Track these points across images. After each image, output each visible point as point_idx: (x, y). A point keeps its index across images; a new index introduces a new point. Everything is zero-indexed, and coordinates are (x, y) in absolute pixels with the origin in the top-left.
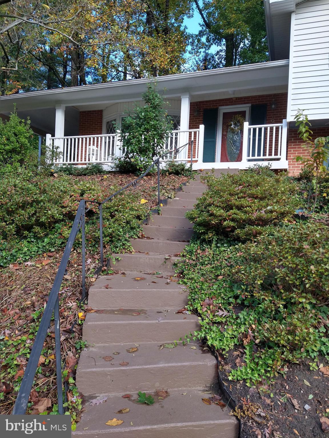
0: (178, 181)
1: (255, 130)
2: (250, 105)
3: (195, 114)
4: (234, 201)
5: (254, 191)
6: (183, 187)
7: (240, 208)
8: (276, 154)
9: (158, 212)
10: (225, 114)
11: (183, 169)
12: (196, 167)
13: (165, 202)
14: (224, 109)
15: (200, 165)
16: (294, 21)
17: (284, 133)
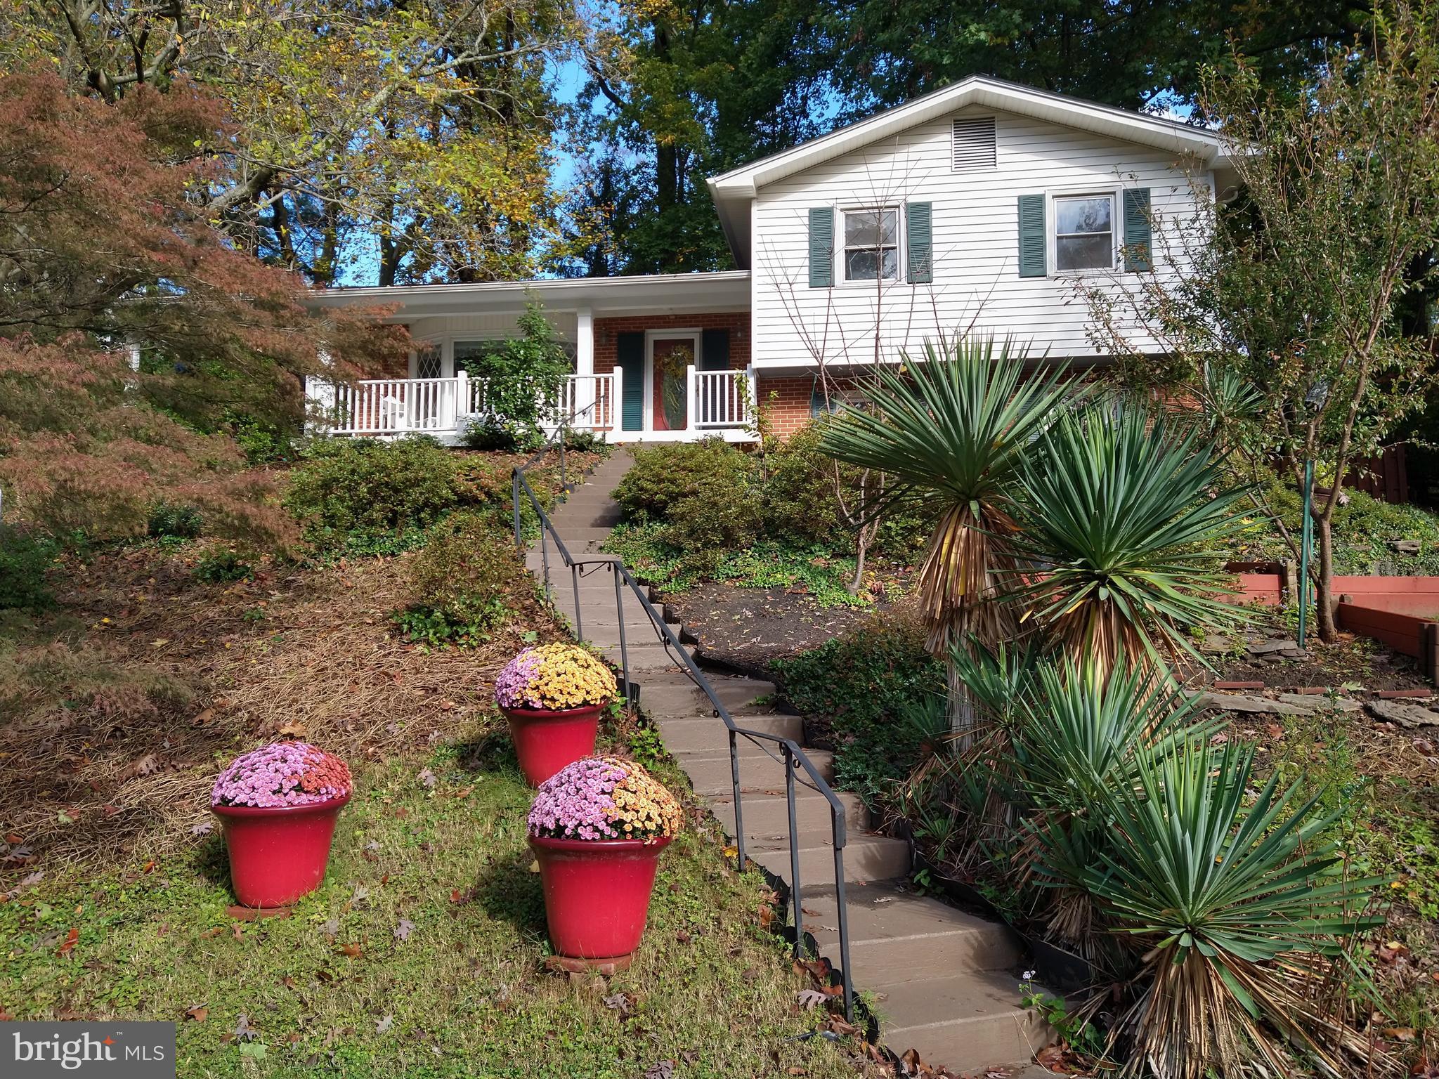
0: (585, 460)
1: (705, 379)
2: (700, 329)
3: (604, 340)
4: (665, 474)
5: (688, 463)
6: (594, 469)
7: (672, 481)
8: (741, 418)
9: (564, 500)
10: (655, 342)
11: (590, 442)
12: (611, 439)
13: (571, 487)
14: (653, 335)
15: (617, 435)
16: (756, 212)
17: (751, 384)
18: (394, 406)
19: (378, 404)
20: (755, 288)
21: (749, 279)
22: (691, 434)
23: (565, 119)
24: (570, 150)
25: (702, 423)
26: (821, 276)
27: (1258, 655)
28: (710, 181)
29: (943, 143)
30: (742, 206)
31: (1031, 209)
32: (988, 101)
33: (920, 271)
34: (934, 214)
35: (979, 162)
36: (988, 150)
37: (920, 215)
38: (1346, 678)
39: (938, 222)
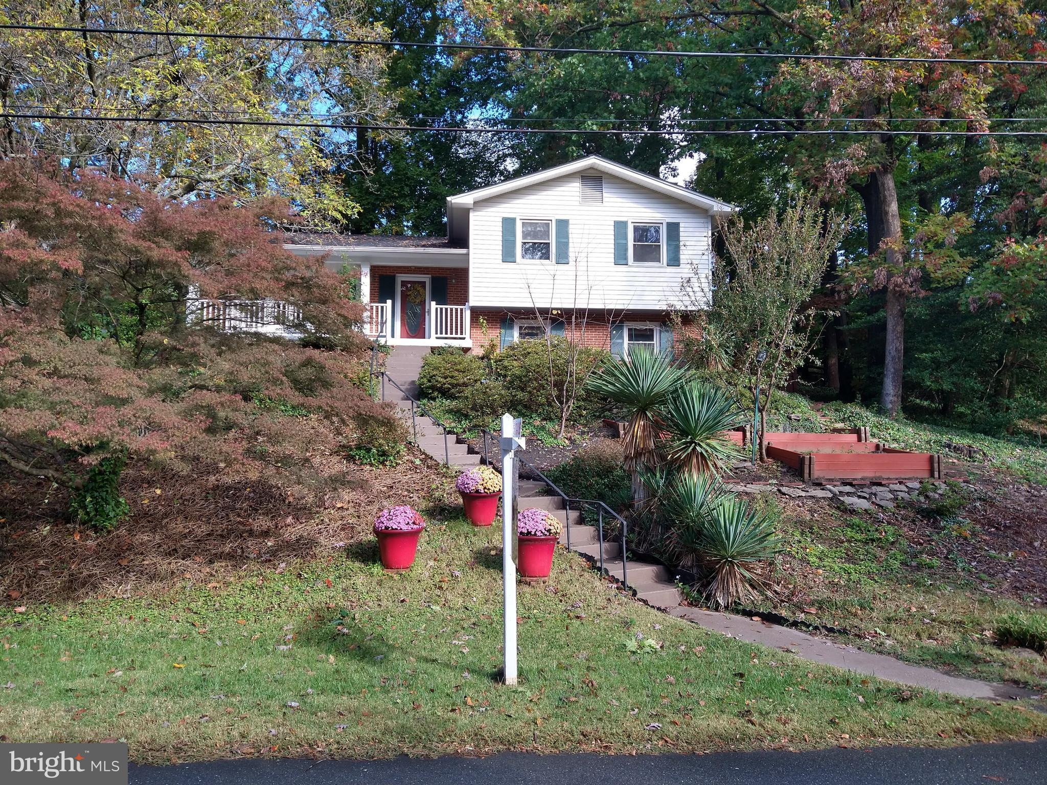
1: (441, 309)
2: (430, 276)
5: (459, 367)
7: (452, 377)
8: (462, 333)
10: (404, 283)
12: (391, 342)
14: (401, 278)
16: (473, 216)
17: (467, 315)
20: (472, 260)
21: (468, 254)
22: (432, 341)
25: (439, 335)
26: (508, 255)
27: (736, 469)
28: (449, 199)
29: (575, 187)
30: (464, 213)
31: (620, 227)
32: (599, 168)
33: (563, 258)
34: (570, 226)
35: (594, 200)
36: (598, 194)
37: (563, 225)
38: (771, 478)
39: (573, 230)
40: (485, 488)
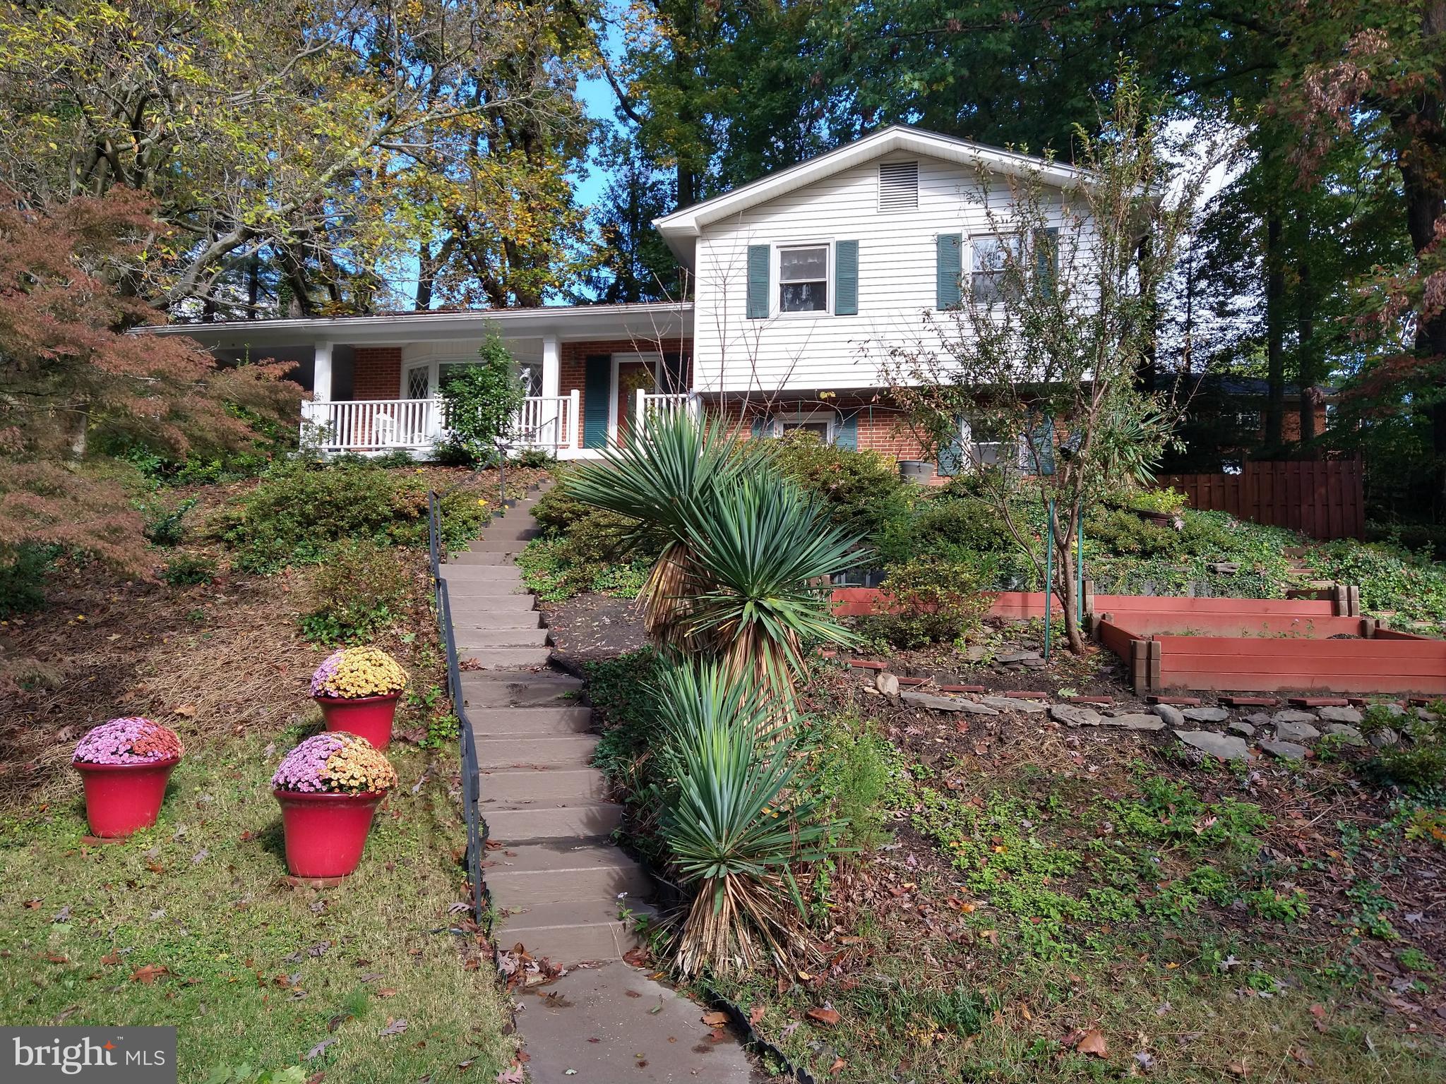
0: (532, 476)
1: (653, 399)
2: (661, 353)
3: (573, 363)
6: (541, 485)
9: (501, 515)
10: (622, 365)
11: (543, 460)
12: (563, 455)
13: (512, 503)
14: (619, 358)
15: (574, 451)
16: (701, 250)
17: (694, 406)
18: (385, 422)
19: (371, 420)
20: (698, 319)
21: (692, 311)
23: (597, 133)
24: (601, 164)
26: (756, 307)
27: (1004, 664)
28: (655, 222)
29: (870, 186)
31: (949, 246)
32: (910, 147)
33: (848, 305)
34: (861, 251)
35: (903, 203)
36: (910, 192)
37: (848, 250)
38: (1066, 685)
39: (864, 258)
40: (338, 689)
